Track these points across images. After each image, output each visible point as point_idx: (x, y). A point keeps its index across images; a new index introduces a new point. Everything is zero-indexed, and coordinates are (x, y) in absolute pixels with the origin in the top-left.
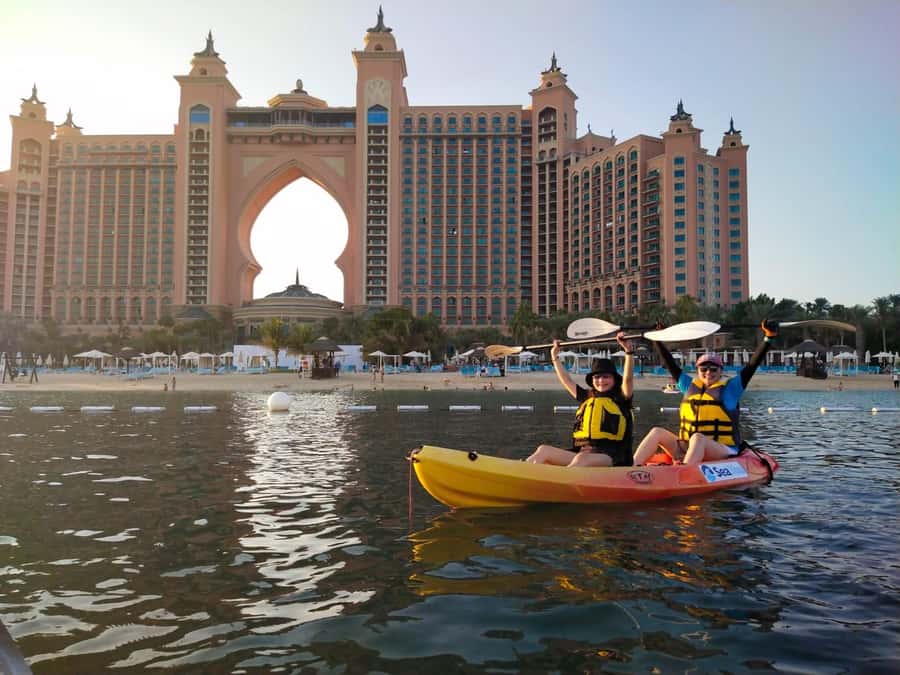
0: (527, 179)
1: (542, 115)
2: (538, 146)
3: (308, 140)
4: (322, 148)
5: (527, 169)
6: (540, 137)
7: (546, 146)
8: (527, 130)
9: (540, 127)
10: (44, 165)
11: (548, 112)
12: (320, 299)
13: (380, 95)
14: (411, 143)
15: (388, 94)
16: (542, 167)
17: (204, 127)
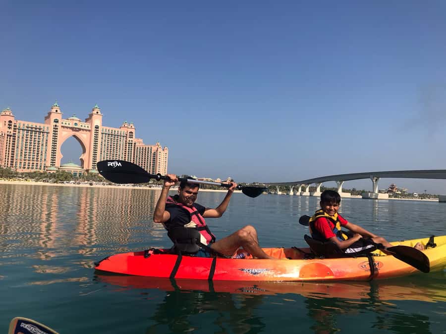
0: (126, 145)
1: (130, 133)
2: (128, 139)
3: (79, 130)
4: (81, 131)
10: (13, 127)
13: (97, 123)
14: (103, 134)
15: (100, 123)
16: (129, 143)
17: (57, 124)
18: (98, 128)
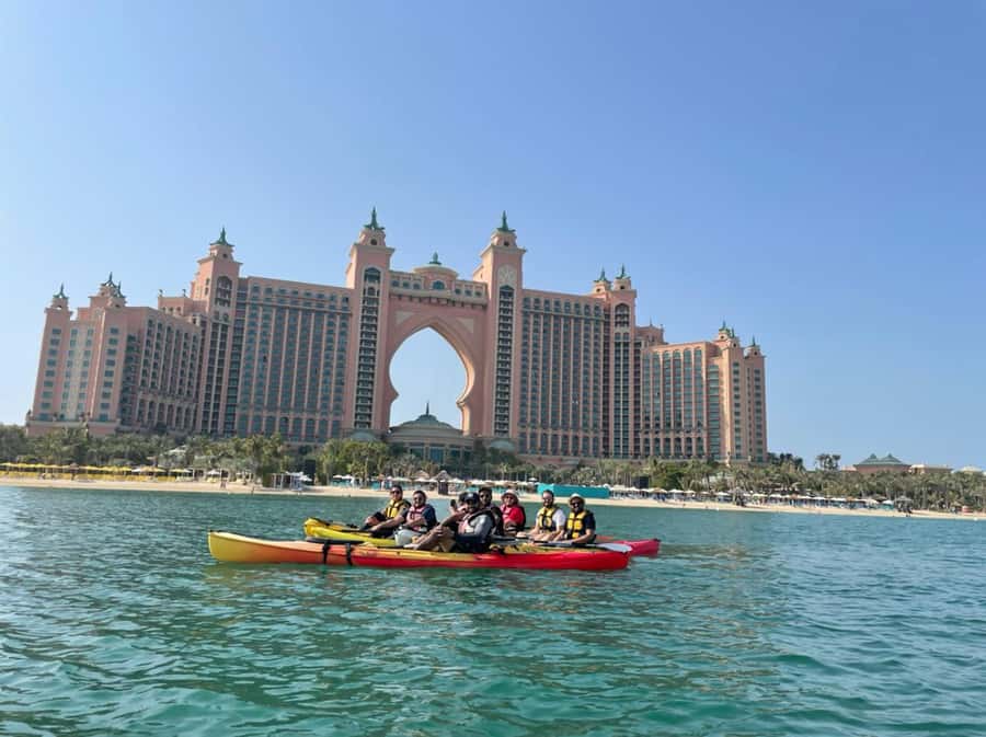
0: (606, 352)
1: (617, 307)
2: (615, 330)
3: (450, 304)
4: (457, 309)
5: (607, 344)
6: (616, 323)
7: (621, 330)
8: (608, 316)
9: (616, 316)
10: (233, 299)
11: (622, 306)
12: (447, 428)
13: (507, 278)
14: (529, 316)
15: (515, 279)
16: (618, 345)
17: (375, 285)
18: (511, 295)
